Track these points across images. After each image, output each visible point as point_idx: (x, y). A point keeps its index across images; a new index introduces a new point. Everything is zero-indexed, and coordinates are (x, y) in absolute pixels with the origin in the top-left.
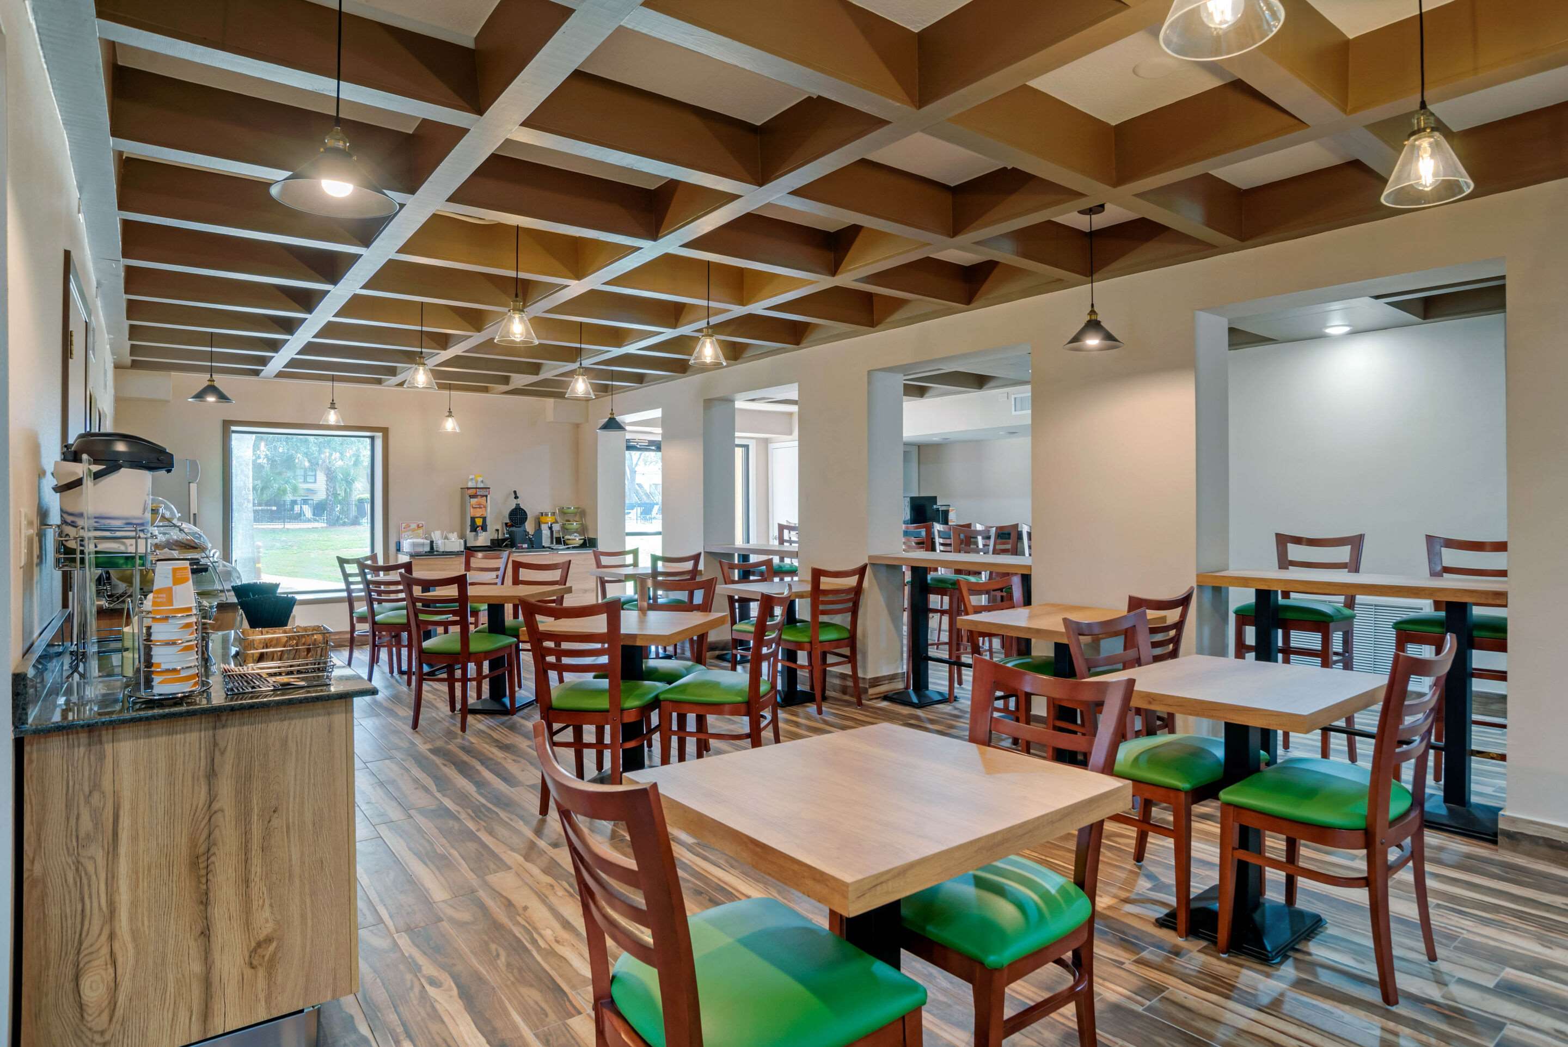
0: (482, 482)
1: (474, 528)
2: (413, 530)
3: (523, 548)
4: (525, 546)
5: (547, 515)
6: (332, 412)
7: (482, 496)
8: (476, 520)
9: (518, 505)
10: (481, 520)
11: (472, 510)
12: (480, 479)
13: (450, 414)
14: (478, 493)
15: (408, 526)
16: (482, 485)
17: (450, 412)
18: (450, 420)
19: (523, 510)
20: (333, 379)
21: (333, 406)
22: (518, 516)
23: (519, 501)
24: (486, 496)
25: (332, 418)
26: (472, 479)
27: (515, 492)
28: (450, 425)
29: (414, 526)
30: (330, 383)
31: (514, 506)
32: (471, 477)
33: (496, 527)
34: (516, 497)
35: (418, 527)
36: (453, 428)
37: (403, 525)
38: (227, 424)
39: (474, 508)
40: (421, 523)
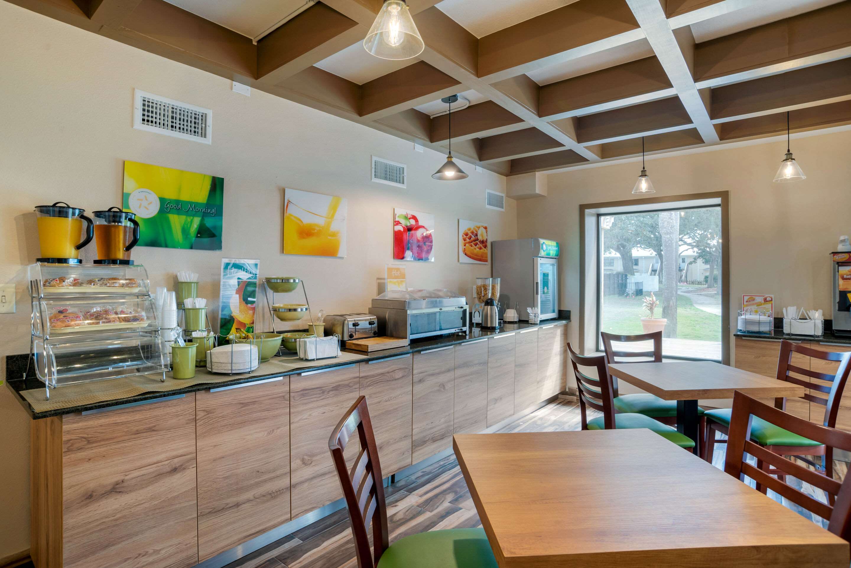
1: (843, 307)
2: (759, 304)
6: (643, 181)
8: (848, 295)
11: (841, 282)
13: (789, 157)
15: (751, 299)
17: (789, 155)
18: (789, 164)
21: (643, 173)
25: (644, 186)
26: (846, 240)
28: (790, 170)
29: (759, 299)
32: (845, 238)
35: (765, 300)
36: (798, 174)
37: (746, 298)
38: (583, 208)
39: (843, 279)
40: (768, 296)
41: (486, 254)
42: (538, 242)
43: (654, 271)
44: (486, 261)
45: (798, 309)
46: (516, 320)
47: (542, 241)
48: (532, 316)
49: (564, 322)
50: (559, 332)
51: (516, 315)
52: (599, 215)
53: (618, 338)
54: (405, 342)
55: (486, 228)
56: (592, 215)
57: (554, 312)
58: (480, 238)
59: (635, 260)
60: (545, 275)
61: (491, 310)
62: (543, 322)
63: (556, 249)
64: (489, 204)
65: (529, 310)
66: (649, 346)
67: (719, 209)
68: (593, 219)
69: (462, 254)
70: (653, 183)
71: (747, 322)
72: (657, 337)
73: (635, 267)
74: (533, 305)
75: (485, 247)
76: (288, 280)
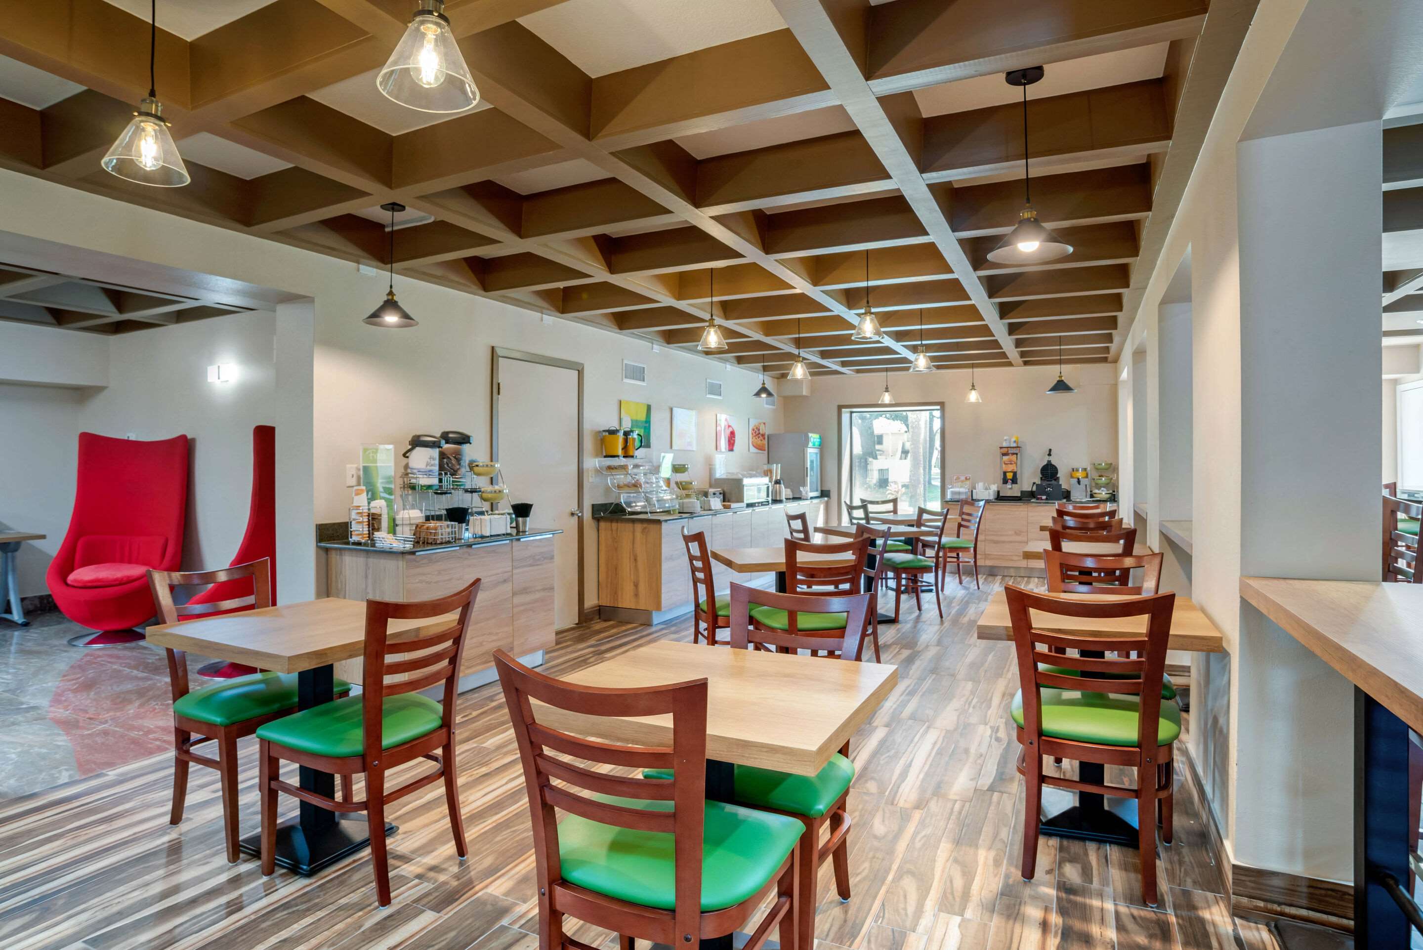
0: (1015, 442)
1: (1005, 481)
2: (962, 481)
3: (1042, 499)
4: (1044, 497)
5: (1077, 470)
6: (887, 394)
7: (1013, 454)
8: (1008, 474)
9: (1049, 462)
10: (1012, 474)
11: (1004, 466)
12: (1013, 439)
13: (973, 387)
14: (1010, 452)
15: (958, 478)
16: (1015, 445)
17: (973, 386)
18: (973, 392)
19: (1054, 466)
20: (887, 370)
21: (887, 390)
22: (1049, 472)
23: (1051, 458)
24: (1017, 454)
25: (887, 398)
26: (1006, 440)
27: (1050, 450)
28: (973, 397)
29: (963, 478)
30: (885, 373)
31: (1045, 463)
32: (1005, 438)
33: (1029, 479)
34: (1049, 455)
35: (966, 479)
36: (978, 399)
37: (955, 478)
38: (840, 408)
39: (1005, 464)
40: (969, 476)
41: (765, 444)
42: (808, 436)
43: (905, 452)
44: (765, 450)
45: (984, 484)
46: (791, 497)
47: (810, 435)
48: (804, 493)
49: (826, 499)
50: (822, 507)
51: (791, 493)
52: (852, 413)
53: (872, 503)
54: (744, 505)
55: (764, 424)
56: (847, 412)
57: (817, 491)
58: (761, 432)
59: (878, 436)
60: (812, 462)
61: (780, 487)
62: (812, 498)
63: (819, 440)
64: (767, 404)
65: (801, 489)
66: (890, 507)
67: (939, 411)
68: (848, 415)
69: (751, 446)
70: (893, 396)
71: (953, 493)
72: (895, 501)
73: (878, 447)
74: (804, 484)
75: (764, 439)
76: (684, 465)
